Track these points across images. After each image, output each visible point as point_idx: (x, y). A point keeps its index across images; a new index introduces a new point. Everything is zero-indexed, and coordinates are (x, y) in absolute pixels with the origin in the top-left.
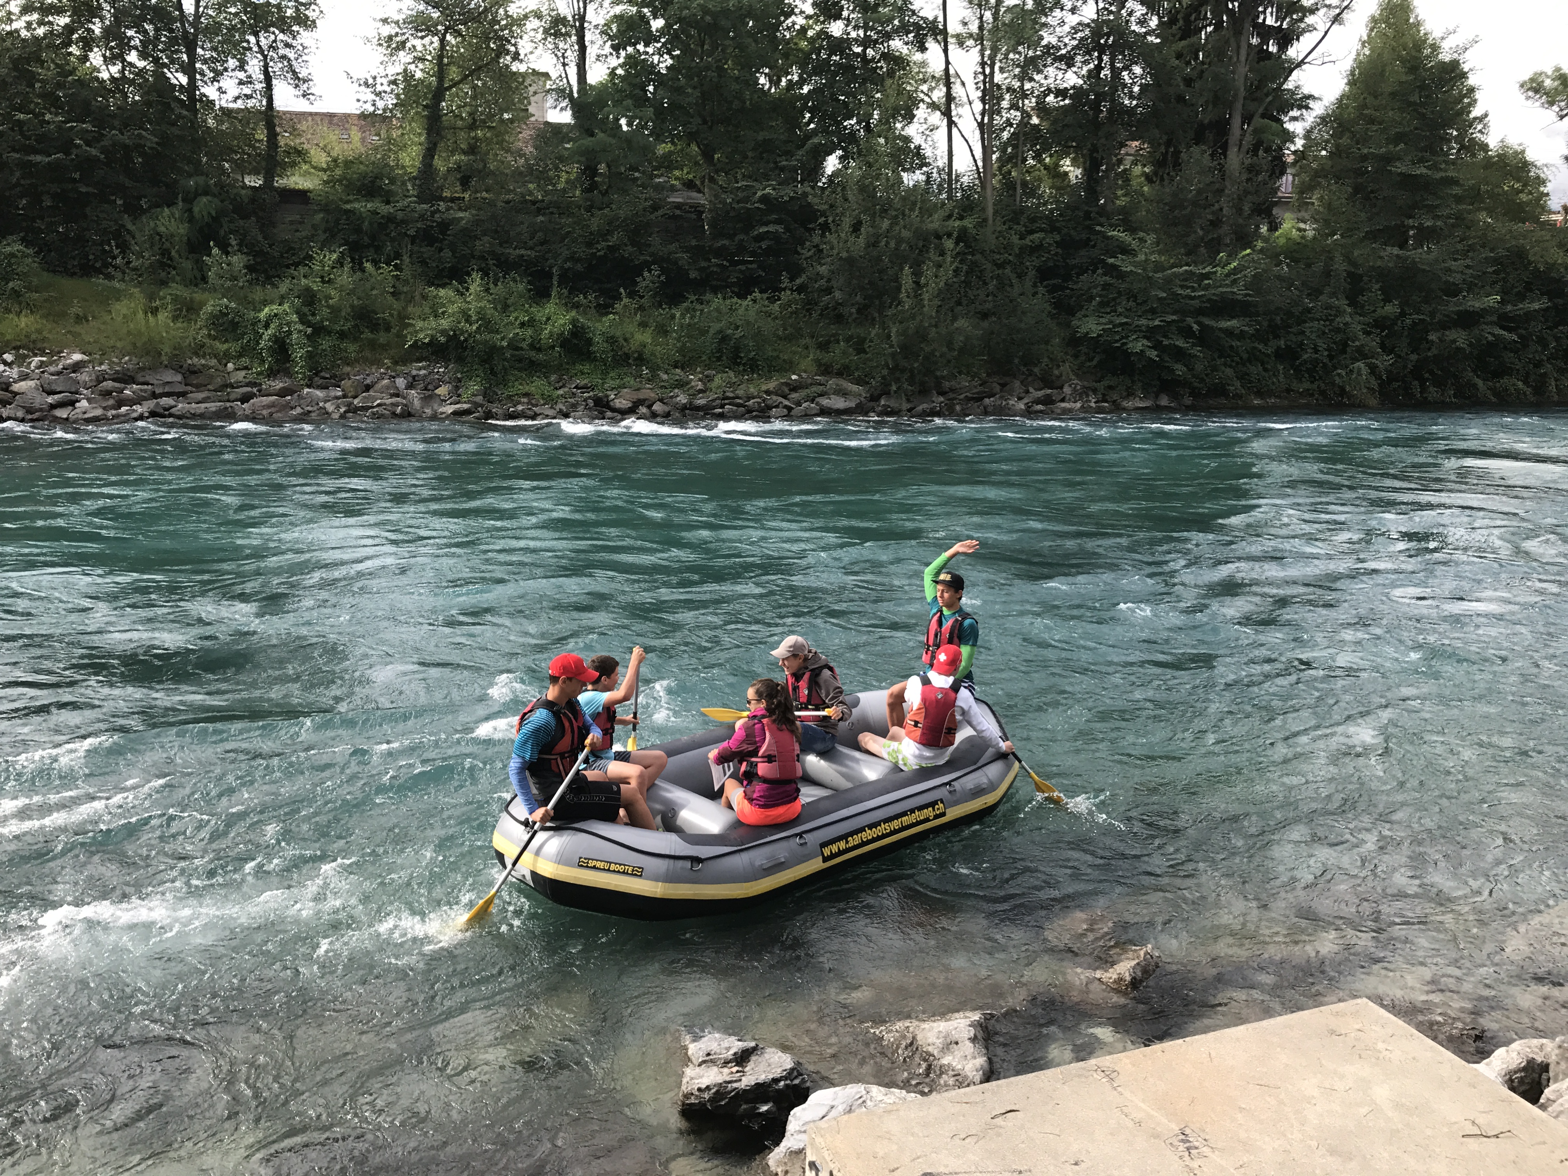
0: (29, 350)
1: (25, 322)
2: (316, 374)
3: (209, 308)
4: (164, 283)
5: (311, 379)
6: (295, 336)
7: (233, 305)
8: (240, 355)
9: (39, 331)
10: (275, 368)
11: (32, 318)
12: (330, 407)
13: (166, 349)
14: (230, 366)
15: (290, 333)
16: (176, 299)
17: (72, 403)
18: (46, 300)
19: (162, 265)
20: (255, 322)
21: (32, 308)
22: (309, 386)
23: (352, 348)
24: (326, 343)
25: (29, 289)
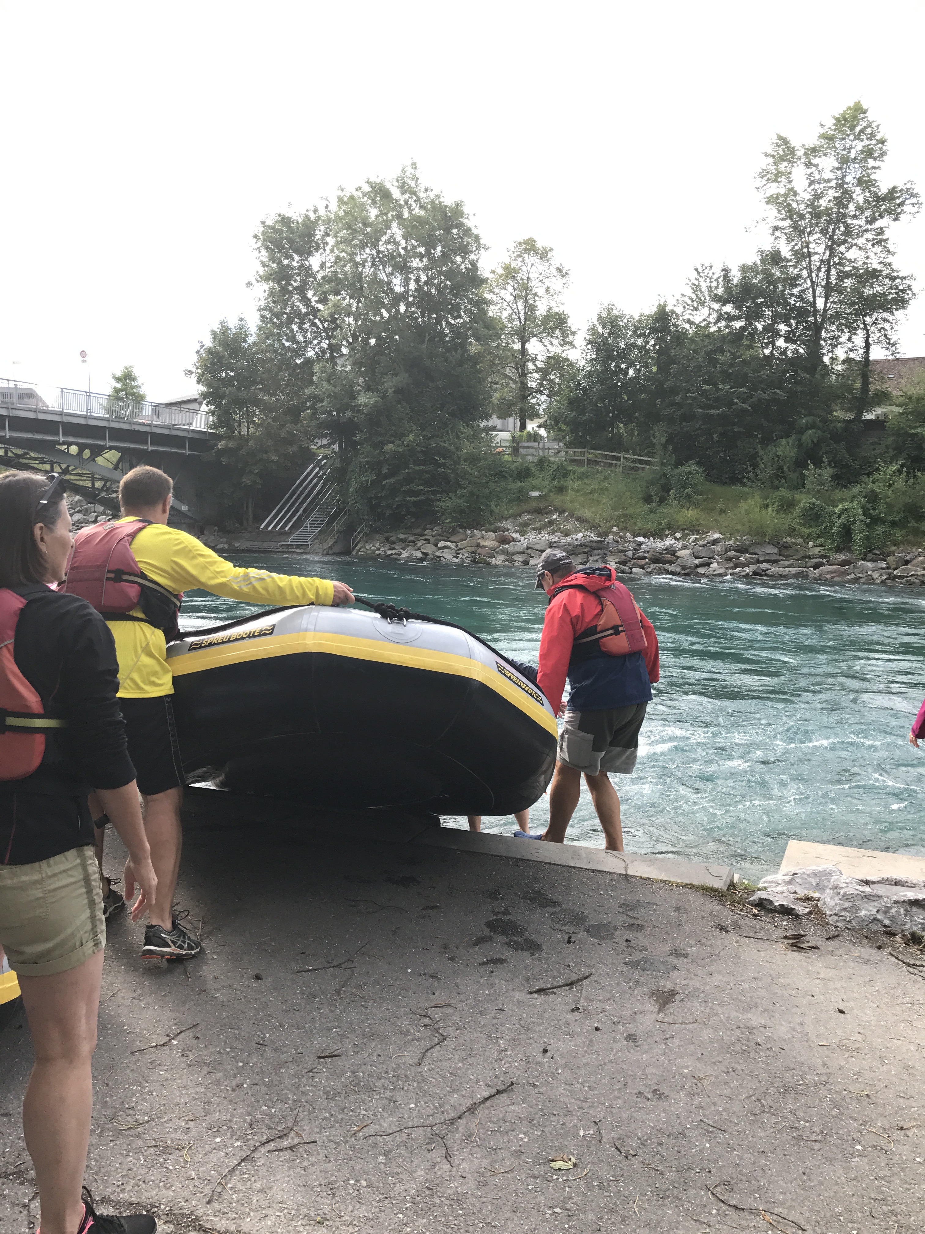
0: (690, 531)
1: (691, 514)
2: (870, 551)
3: (801, 505)
4: (777, 488)
5: (865, 554)
6: (858, 524)
7: (818, 502)
8: (819, 537)
9: (697, 520)
10: (841, 546)
11: (695, 512)
12: (876, 575)
13: (770, 532)
14: (811, 543)
15: (854, 522)
16: (782, 499)
17: (708, 564)
18: (705, 500)
19: (777, 476)
20: (831, 515)
21: (696, 505)
22: (863, 560)
23: (899, 534)
24: (880, 530)
25: (697, 493)
